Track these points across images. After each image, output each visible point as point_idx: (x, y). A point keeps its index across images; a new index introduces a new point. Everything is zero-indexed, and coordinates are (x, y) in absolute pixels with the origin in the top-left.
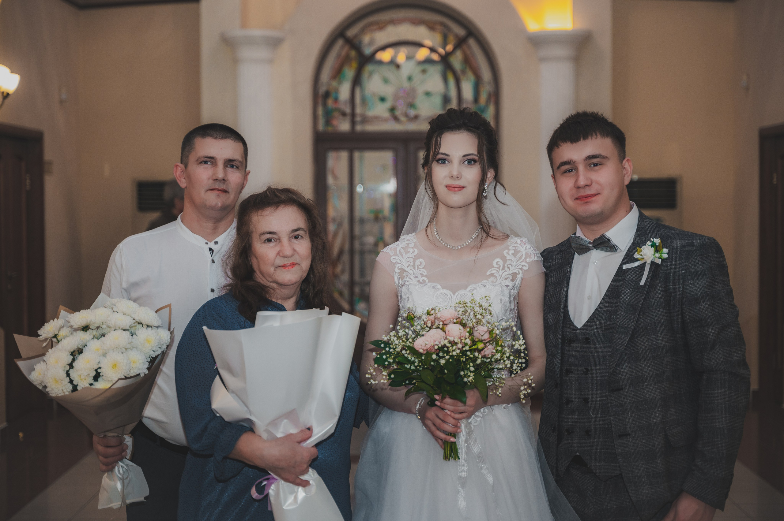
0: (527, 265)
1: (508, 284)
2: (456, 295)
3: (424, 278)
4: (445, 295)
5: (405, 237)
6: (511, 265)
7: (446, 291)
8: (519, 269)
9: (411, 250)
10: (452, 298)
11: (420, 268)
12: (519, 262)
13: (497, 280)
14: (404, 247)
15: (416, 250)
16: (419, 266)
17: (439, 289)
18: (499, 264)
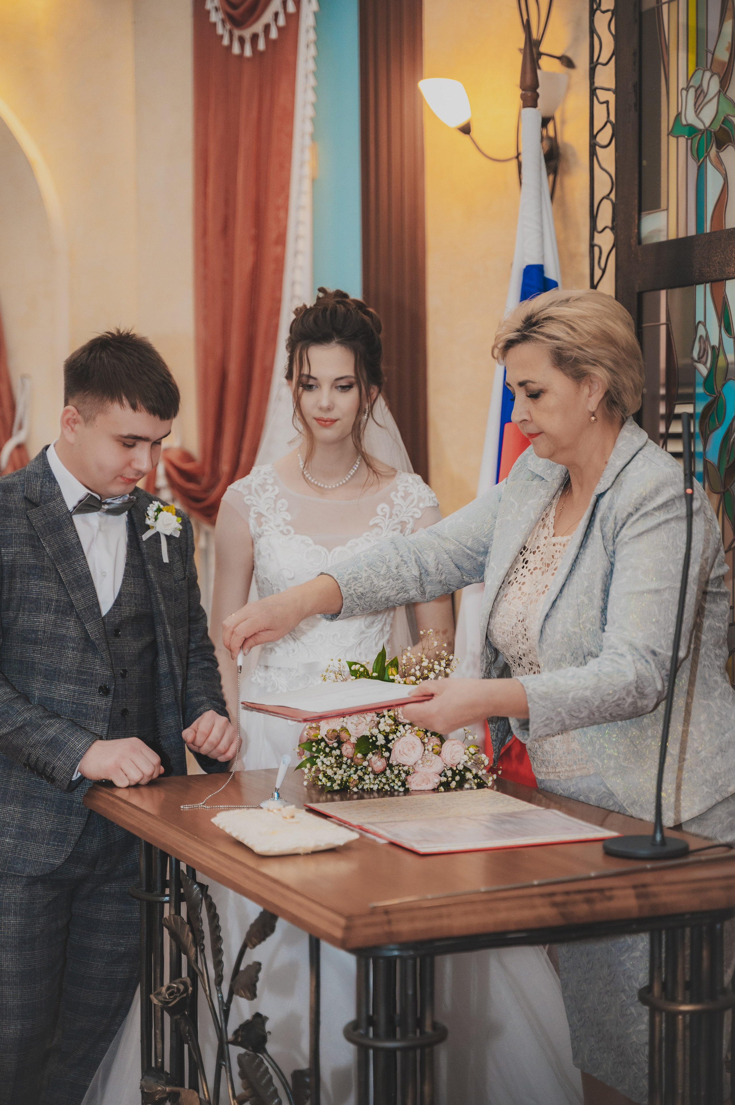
0: (419, 512)
3: (289, 527)
7: (318, 547)
8: (409, 517)
9: (270, 488)
10: (327, 557)
11: (282, 512)
13: (382, 532)
14: (260, 484)
15: (276, 488)
16: (281, 509)
17: (311, 545)
18: (384, 510)
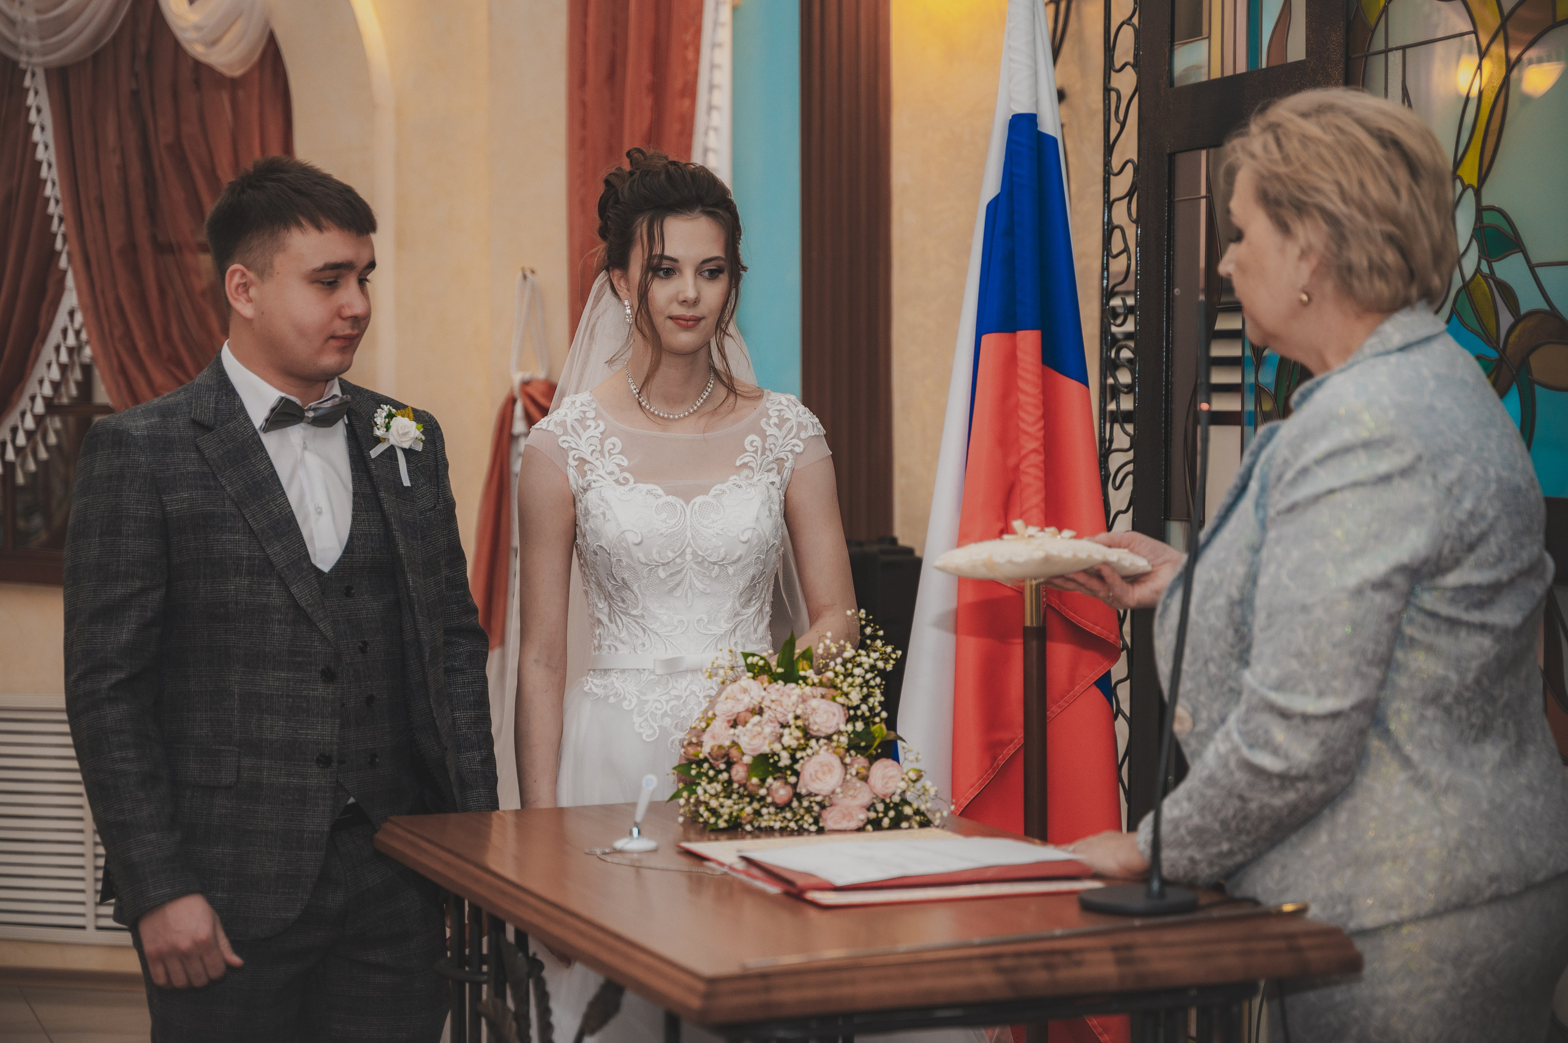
0: (801, 444)
1: (772, 480)
2: (690, 505)
3: (627, 475)
4: (673, 506)
5: (574, 399)
6: (774, 444)
7: (671, 499)
8: (787, 451)
9: (592, 423)
10: (685, 511)
11: (613, 455)
12: (787, 439)
13: (754, 474)
14: (578, 419)
15: (601, 423)
16: (611, 451)
17: (661, 496)
18: (754, 444)
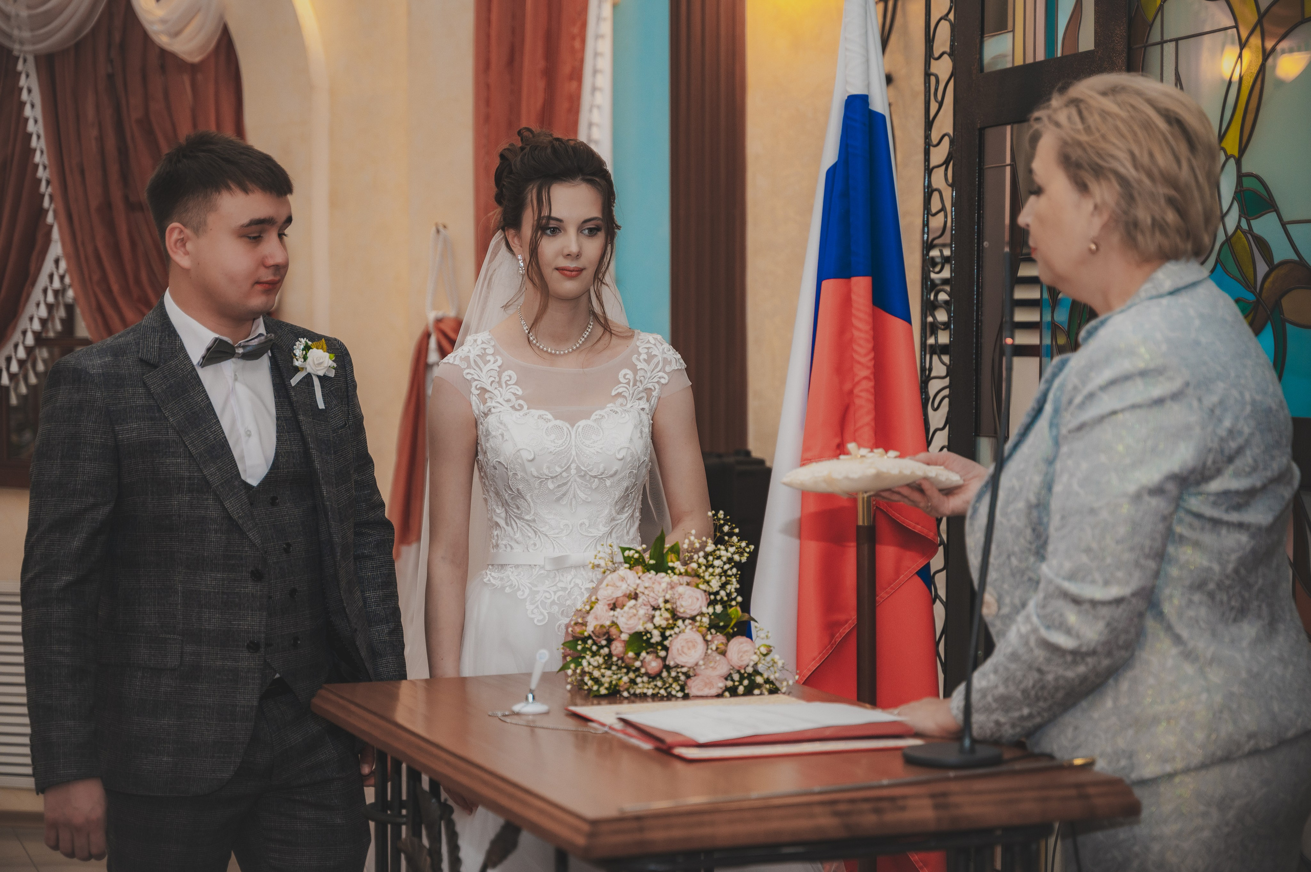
0: (666, 376)
1: (643, 407)
2: (575, 427)
3: (522, 402)
4: (561, 429)
5: (475, 337)
7: (559, 422)
8: (654, 382)
9: (491, 358)
10: (570, 433)
11: (510, 385)
12: (654, 372)
13: (627, 402)
14: (480, 355)
15: (499, 358)
16: (508, 382)
17: (550, 420)
18: (627, 377)
